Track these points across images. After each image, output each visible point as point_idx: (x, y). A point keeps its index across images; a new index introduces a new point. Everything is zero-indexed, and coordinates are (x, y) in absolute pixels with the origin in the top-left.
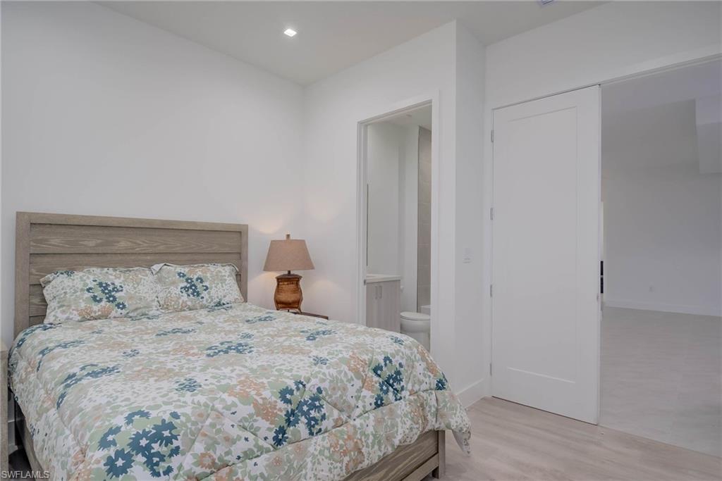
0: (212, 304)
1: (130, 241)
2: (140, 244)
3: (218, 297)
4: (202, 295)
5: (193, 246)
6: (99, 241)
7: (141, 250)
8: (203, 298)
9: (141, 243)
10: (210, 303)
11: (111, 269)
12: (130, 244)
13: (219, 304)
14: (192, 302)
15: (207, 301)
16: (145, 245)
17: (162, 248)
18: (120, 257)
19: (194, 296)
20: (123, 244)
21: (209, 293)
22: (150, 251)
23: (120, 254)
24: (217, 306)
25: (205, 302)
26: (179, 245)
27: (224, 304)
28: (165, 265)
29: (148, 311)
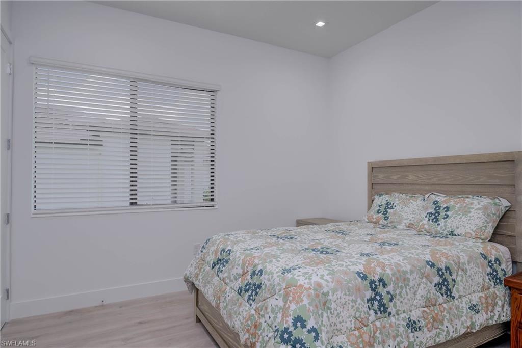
0: (445, 232)
1: (414, 175)
2: (420, 178)
3: (451, 227)
4: (439, 222)
5: (460, 178)
6: (399, 176)
7: (422, 182)
8: (439, 224)
9: (421, 176)
10: (444, 230)
11: (404, 194)
12: (414, 177)
13: (452, 234)
14: (429, 226)
15: (441, 228)
16: (424, 178)
17: (435, 180)
18: (410, 187)
19: (432, 221)
20: (411, 178)
21: (445, 222)
22: (426, 183)
23: (410, 184)
24: (450, 235)
25: (439, 229)
26: (448, 177)
27: (455, 235)
28: (432, 194)
29: (397, 225)
